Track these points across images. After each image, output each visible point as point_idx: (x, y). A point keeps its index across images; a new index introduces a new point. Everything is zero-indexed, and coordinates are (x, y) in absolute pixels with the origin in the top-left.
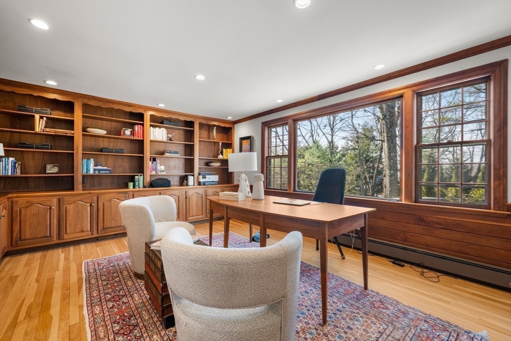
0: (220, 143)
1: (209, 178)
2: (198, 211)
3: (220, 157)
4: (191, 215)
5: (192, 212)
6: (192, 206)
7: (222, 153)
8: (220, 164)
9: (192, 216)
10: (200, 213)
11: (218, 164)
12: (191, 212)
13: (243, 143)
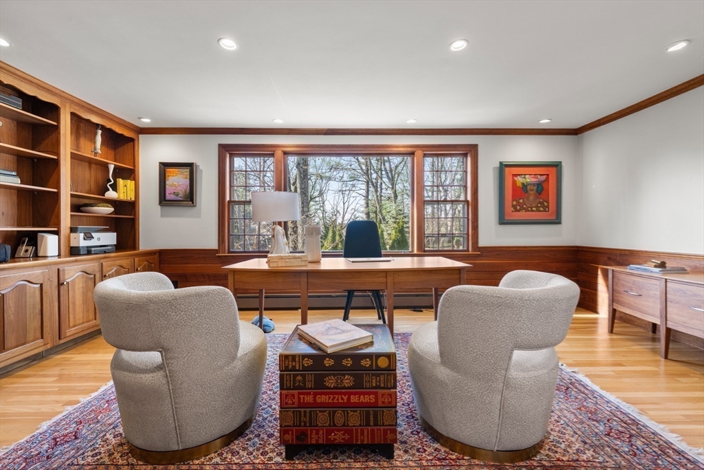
0: (111, 168)
1: (99, 239)
2: (88, 311)
3: (111, 194)
4: (71, 325)
5: (74, 318)
6: (74, 303)
7: (115, 187)
8: (113, 209)
9: (74, 326)
10: (92, 316)
11: (107, 210)
12: (71, 317)
13: (167, 174)
